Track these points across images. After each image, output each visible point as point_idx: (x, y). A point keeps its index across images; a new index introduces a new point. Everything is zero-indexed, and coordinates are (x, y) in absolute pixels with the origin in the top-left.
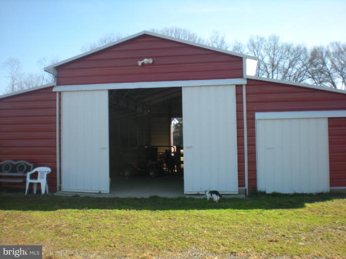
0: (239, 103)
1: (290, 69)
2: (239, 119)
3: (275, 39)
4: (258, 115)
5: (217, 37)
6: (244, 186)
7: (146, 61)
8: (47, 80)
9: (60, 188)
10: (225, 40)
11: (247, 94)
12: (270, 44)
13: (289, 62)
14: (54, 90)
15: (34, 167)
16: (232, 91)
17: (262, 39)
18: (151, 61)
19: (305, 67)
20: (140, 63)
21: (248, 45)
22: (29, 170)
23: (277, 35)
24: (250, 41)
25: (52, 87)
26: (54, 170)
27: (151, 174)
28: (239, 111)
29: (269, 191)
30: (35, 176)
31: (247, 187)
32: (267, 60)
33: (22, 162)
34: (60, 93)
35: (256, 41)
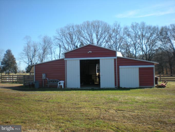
0: (115, 63)
1: (151, 38)
2: (115, 68)
3: (143, 24)
4: (120, 67)
5: (117, 24)
6: (116, 86)
7: (90, 52)
8: (62, 57)
9: (66, 87)
10: (120, 25)
11: (117, 61)
12: (141, 26)
13: (150, 34)
14: (65, 60)
15: (59, 81)
16: (113, 60)
17: (137, 24)
18: (91, 52)
19: (158, 36)
20: (88, 52)
21: (131, 26)
22: (58, 82)
23: (144, 22)
24: (132, 25)
25: (64, 59)
26: (65, 82)
27: (91, 83)
28: (115, 65)
29: (123, 87)
30: (60, 83)
31: (117, 86)
32: (140, 33)
33: (56, 80)
34: (66, 60)
35: (134, 25)
